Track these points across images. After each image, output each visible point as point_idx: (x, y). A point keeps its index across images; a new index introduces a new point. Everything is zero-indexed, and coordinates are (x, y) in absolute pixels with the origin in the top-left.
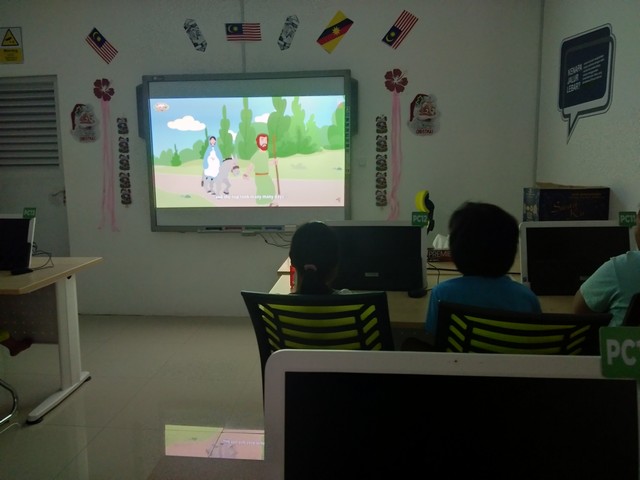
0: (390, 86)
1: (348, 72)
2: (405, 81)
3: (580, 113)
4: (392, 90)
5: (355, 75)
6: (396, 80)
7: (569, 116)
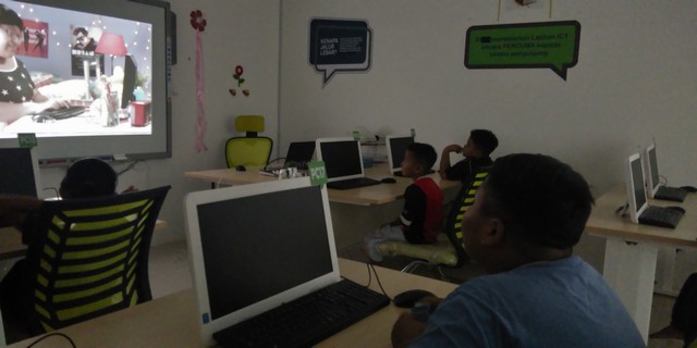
0: (194, 24)
1: (168, 4)
2: (204, 23)
3: (336, 70)
4: (196, 28)
5: (173, 9)
6: (199, 20)
7: (325, 71)
